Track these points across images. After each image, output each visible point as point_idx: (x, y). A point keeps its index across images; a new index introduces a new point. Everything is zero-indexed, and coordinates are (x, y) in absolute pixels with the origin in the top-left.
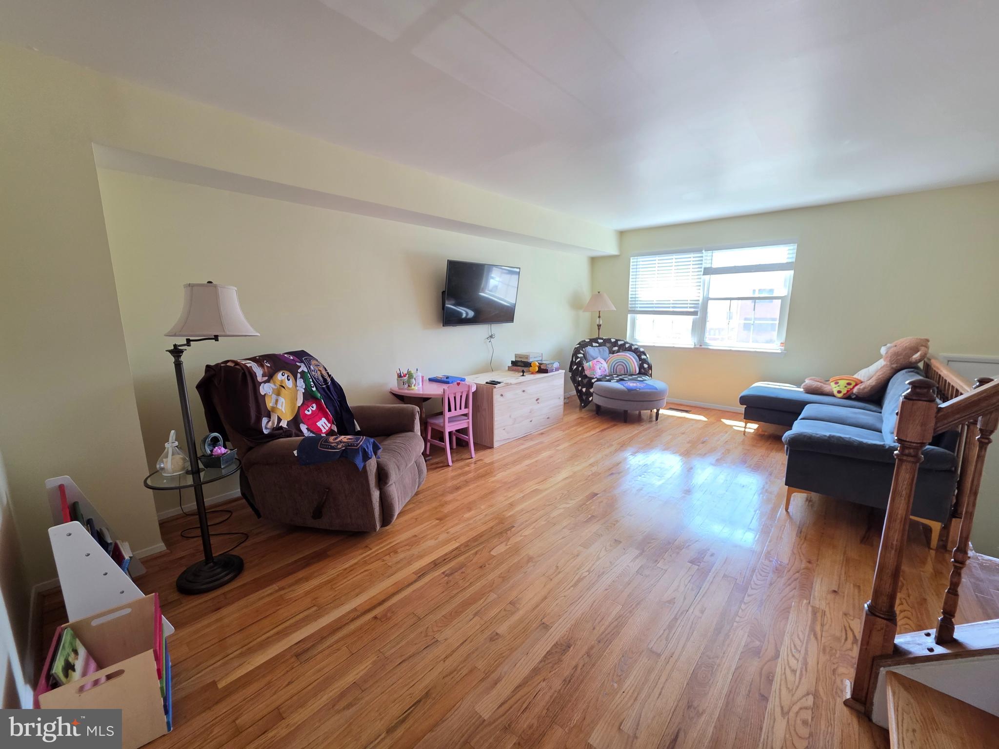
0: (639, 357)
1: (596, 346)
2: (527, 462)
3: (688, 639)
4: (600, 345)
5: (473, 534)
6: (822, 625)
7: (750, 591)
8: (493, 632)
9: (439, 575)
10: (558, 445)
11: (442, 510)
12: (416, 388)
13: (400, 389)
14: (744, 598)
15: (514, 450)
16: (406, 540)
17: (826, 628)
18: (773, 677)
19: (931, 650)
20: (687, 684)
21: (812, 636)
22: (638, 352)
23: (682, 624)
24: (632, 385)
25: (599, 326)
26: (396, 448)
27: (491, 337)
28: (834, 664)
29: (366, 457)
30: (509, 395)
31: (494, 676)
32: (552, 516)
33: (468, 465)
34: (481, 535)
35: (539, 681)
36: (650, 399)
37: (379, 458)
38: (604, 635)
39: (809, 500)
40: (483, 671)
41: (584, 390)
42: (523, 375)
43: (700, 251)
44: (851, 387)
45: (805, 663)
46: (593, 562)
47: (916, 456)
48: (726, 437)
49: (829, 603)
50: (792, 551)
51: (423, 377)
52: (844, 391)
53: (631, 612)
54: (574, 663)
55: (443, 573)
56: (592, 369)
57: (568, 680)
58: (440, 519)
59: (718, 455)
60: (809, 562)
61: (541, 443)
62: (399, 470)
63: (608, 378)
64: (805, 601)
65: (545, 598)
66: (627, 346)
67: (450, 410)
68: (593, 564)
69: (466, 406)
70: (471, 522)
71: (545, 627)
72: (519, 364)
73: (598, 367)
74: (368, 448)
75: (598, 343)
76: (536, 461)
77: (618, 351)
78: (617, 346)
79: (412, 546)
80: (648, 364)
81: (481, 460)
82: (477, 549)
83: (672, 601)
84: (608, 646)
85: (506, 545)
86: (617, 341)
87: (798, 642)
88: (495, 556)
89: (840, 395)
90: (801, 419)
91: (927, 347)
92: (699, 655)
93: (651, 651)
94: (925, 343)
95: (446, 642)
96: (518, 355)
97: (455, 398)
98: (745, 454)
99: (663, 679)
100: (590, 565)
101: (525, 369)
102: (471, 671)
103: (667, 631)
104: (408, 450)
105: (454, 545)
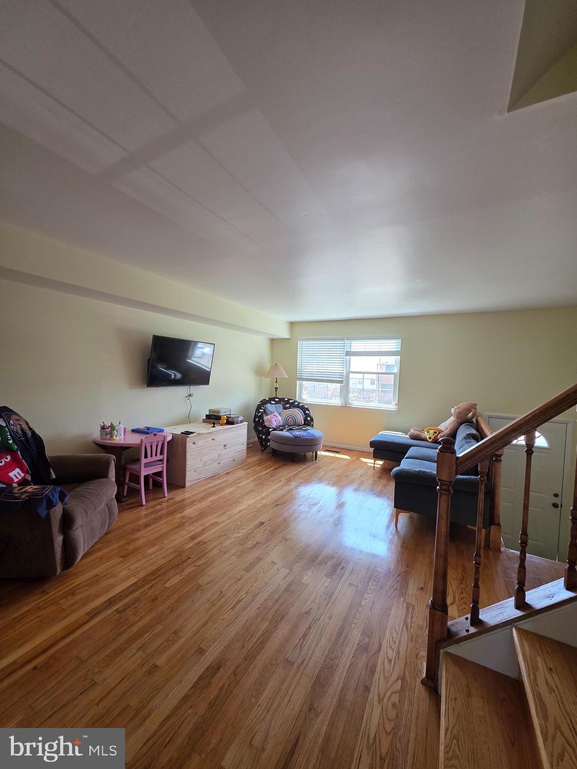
0: (304, 412)
1: (274, 404)
2: (212, 498)
3: (317, 644)
4: (277, 403)
5: (153, 568)
6: (412, 618)
7: (366, 596)
8: (153, 664)
9: (112, 613)
10: (239, 483)
11: (127, 548)
12: (118, 438)
13: (102, 439)
14: (361, 601)
15: (202, 489)
16: (87, 580)
17: (414, 619)
18: (375, 668)
19: (467, 631)
20: (312, 687)
21: (404, 628)
22: (304, 409)
23: (314, 631)
24: (297, 433)
25: (276, 388)
26: (86, 494)
27: (190, 395)
28: (417, 649)
29: (50, 505)
30: (200, 443)
31: (145, 712)
32: (224, 545)
33: (160, 504)
34: (159, 569)
35: (186, 709)
36: (311, 444)
37: (66, 504)
38: (251, 652)
39: (411, 518)
40: (134, 708)
41: (264, 437)
42: (214, 427)
43: (342, 339)
44: (436, 434)
45: (398, 653)
46: (251, 585)
47: (448, 490)
48: (362, 471)
49: (418, 599)
50: (398, 559)
51: (125, 429)
52: (433, 438)
53: (275, 626)
54: (221, 685)
55: (116, 610)
56: (270, 421)
57: (213, 703)
58: (124, 557)
59: (355, 486)
60: (407, 567)
61: (227, 481)
62: (86, 513)
63: (280, 428)
64: (402, 599)
65: (206, 623)
66: (296, 403)
67: (146, 457)
68: (251, 586)
69: (162, 453)
70: (153, 556)
71: (201, 651)
72: (212, 417)
73: (274, 420)
74: (53, 497)
75: (275, 401)
76: (219, 498)
77: (290, 408)
78: (288, 404)
79: (92, 585)
80: (311, 418)
81: (173, 498)
82: (153, 583)
83: (308, 613)
84: (252, 662)
85: (180, 576)
86: (289, 400)
87: (395, 635)
88: (168, 588)
89: (430, 440)
90: (406, 458)
91: (476, 409)
92: (324, 658)
93: (287, 661)
94: (474, 406)
95: (105, 682)
96: (212, 410)
97: (151, 446)
98: (373, 484)
99: (293, 686)
100: (248, 588)
101: (216, 421)
102: (123, 710)
103: (301, 640)
104: (99, 496)
105: (133, 580)
